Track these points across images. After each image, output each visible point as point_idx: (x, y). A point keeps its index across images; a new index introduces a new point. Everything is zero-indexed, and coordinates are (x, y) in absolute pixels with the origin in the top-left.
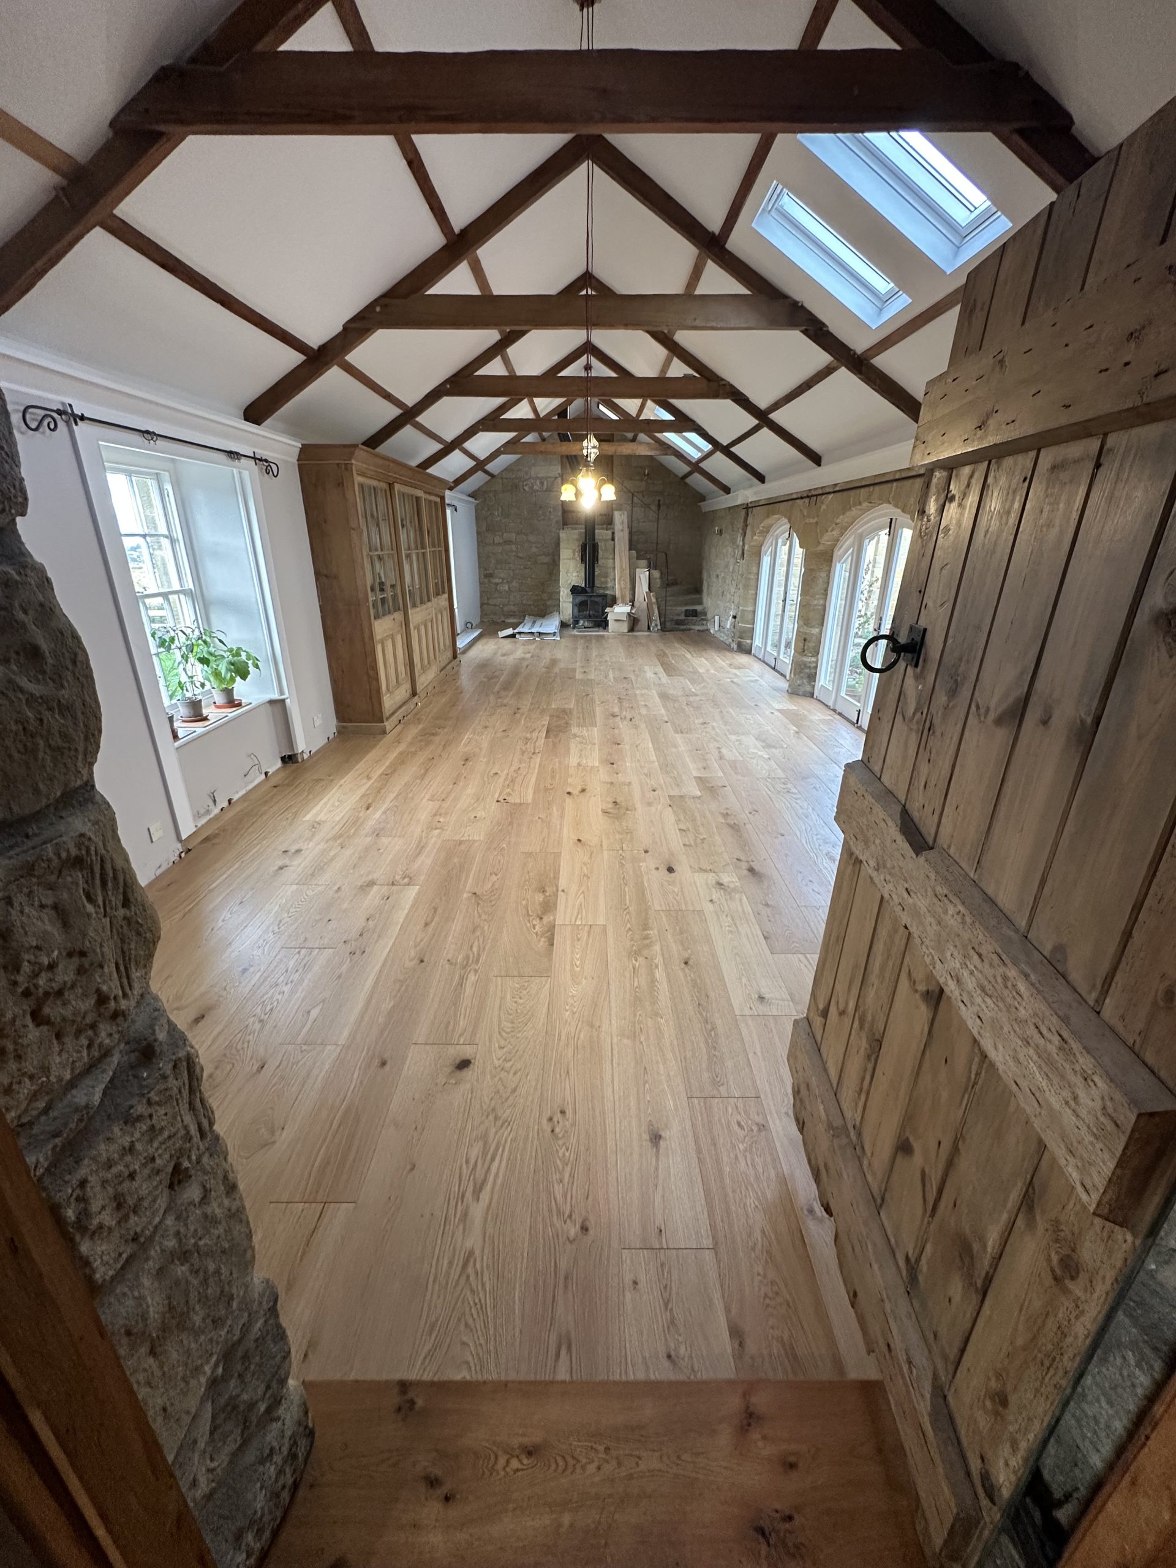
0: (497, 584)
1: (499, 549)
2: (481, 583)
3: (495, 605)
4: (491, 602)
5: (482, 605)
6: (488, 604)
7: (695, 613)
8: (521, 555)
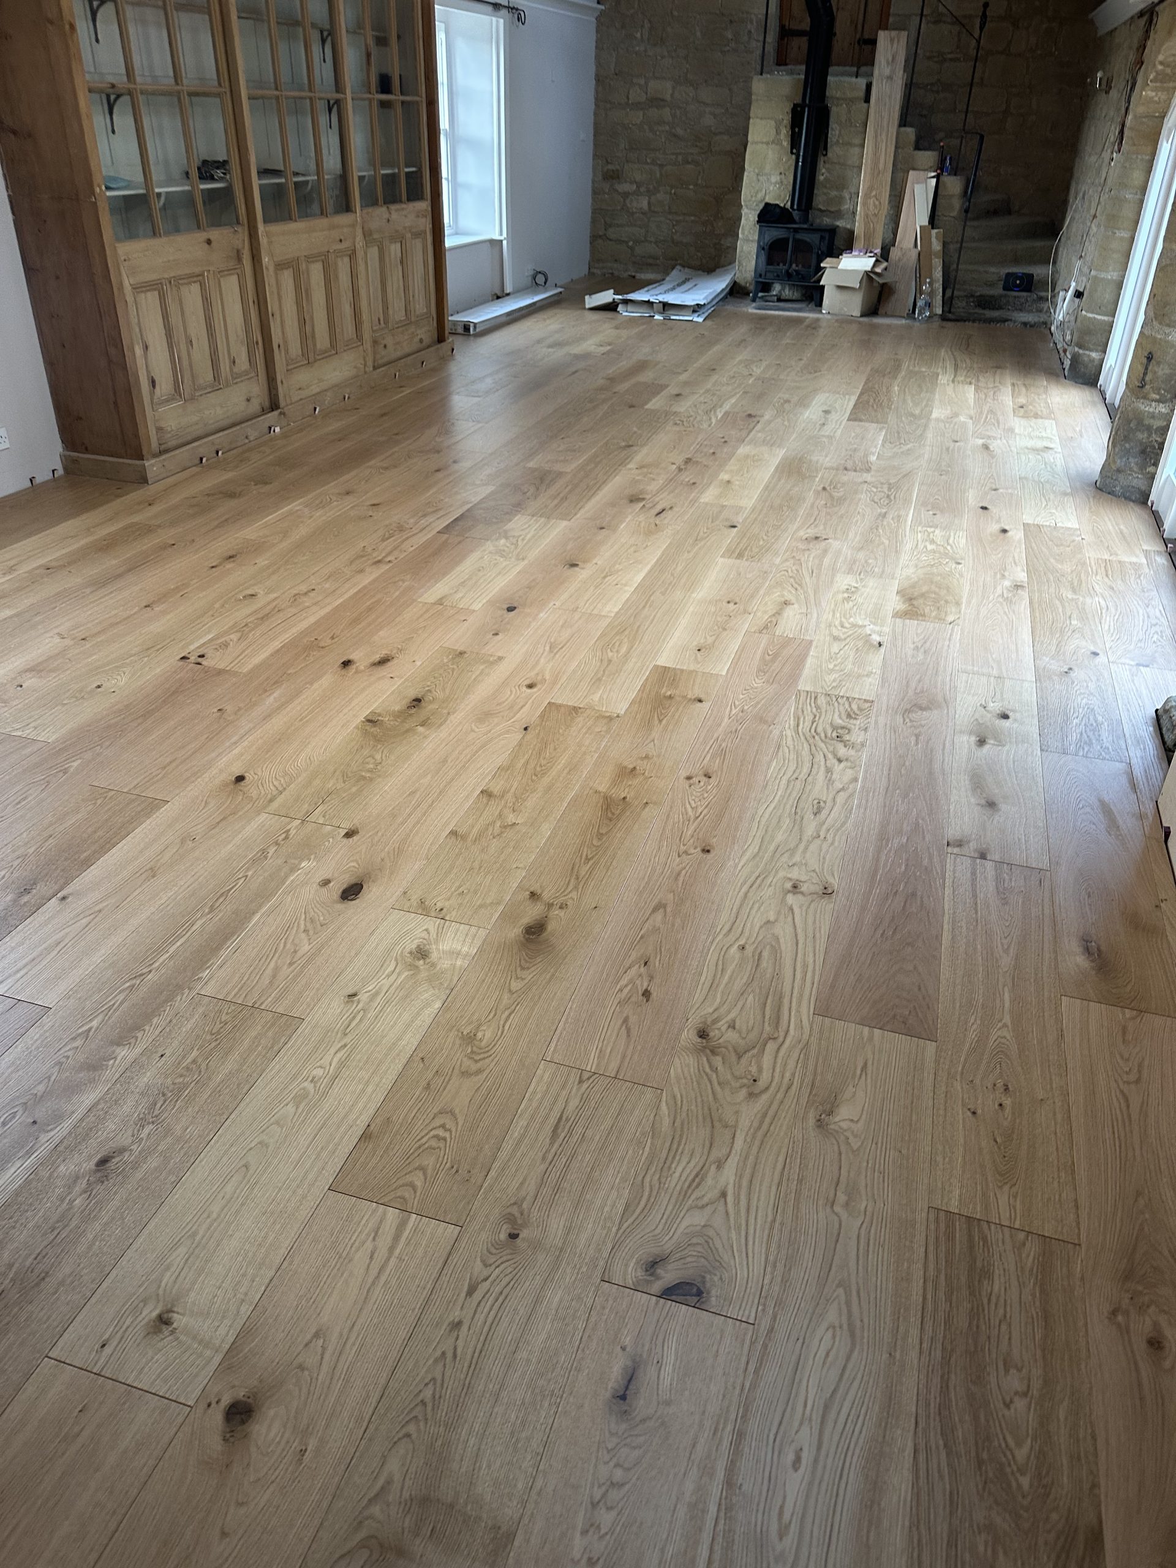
0: (626, 195)
1: (637, 117)
2: (595, 192)
3: (619, 241)
4: (612, 233)
5: (594, 238)
6: (604, 237)
7: (1027, 283)
8: (680, 131)
